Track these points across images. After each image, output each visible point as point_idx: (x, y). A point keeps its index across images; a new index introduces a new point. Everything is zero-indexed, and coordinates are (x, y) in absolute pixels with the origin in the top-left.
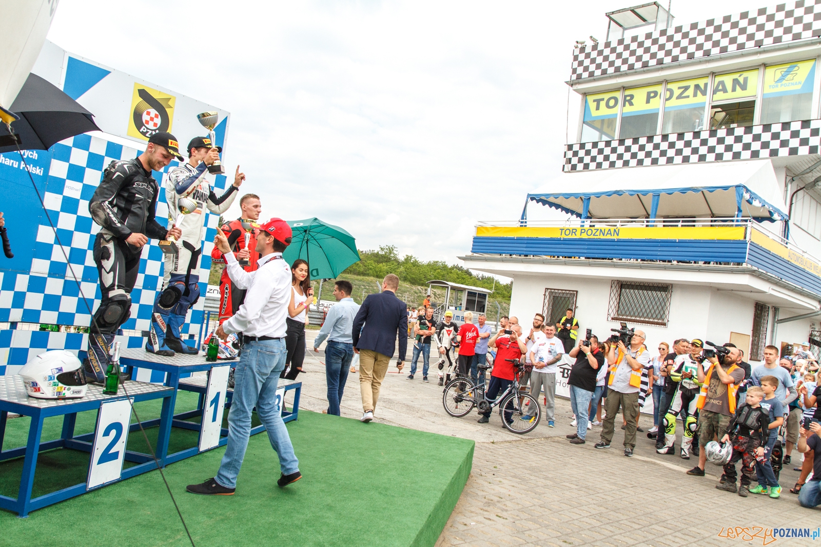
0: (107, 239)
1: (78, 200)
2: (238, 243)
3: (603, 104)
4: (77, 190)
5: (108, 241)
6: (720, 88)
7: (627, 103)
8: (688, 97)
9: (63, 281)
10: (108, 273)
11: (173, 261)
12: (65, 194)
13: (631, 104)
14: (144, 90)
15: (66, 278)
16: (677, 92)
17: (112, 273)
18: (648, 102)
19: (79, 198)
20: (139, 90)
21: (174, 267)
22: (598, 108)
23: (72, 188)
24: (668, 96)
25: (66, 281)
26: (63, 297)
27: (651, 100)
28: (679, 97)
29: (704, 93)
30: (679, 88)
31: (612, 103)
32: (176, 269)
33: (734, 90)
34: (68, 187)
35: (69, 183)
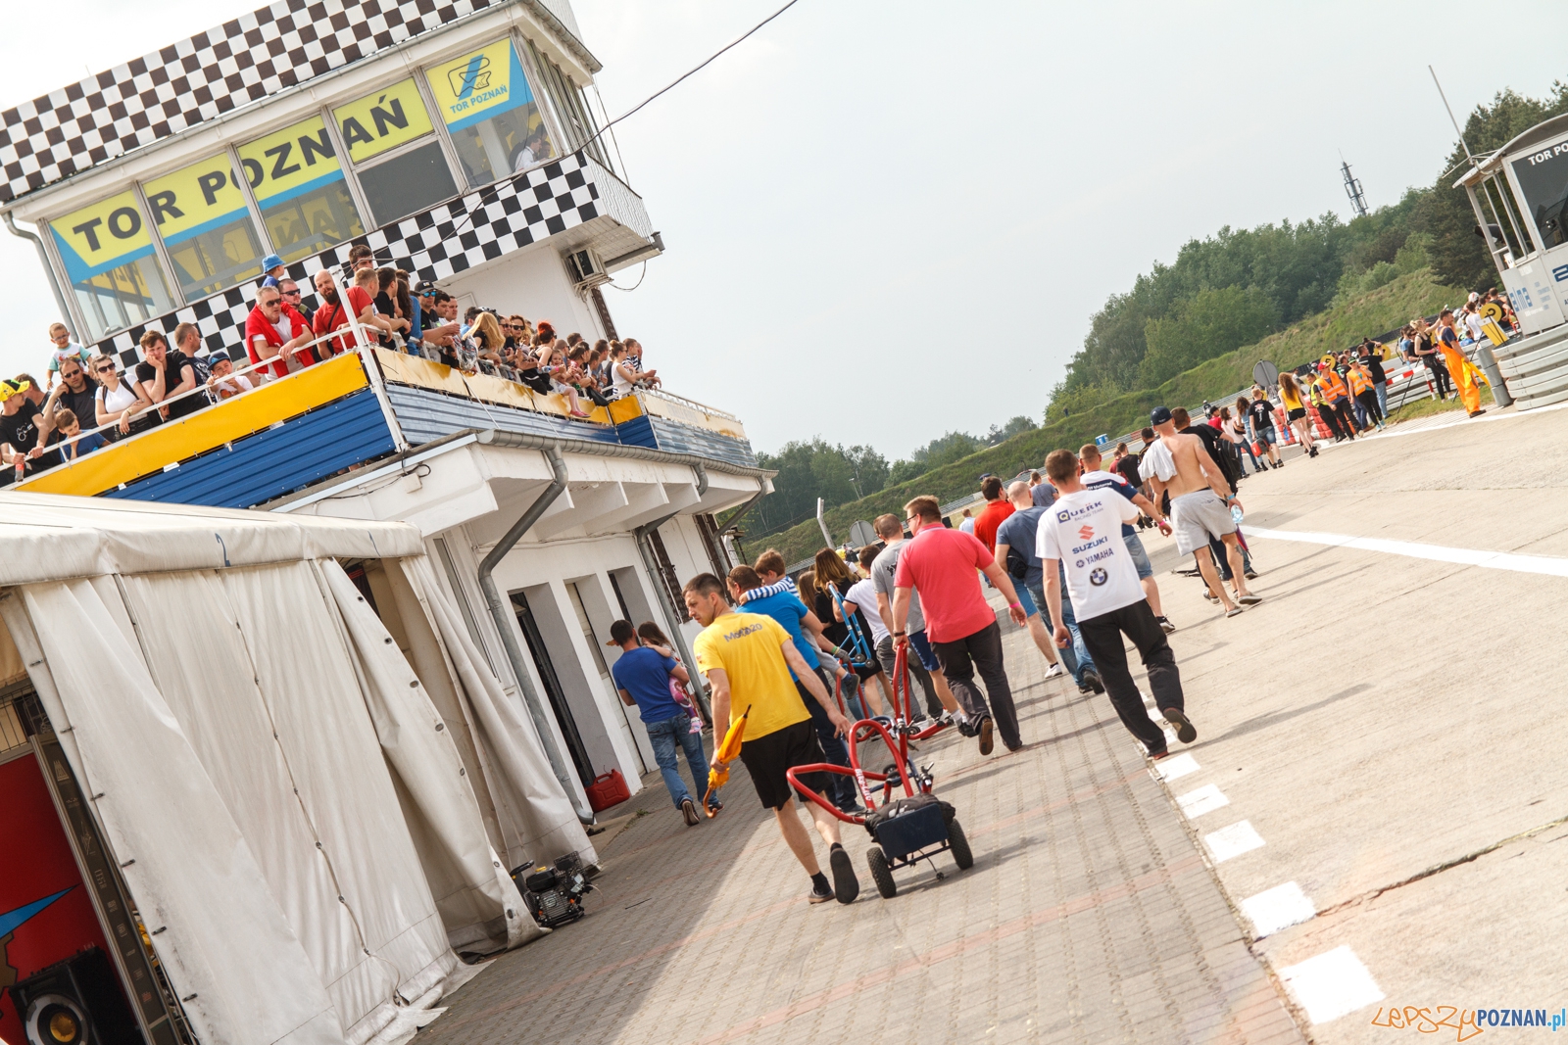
3: (102, 232)
6: (354, 133)
7: (165, 214)
8: (296, 168)
13: (177, 213)
16: (268, 164)
18: (211, 200)
22: (95, 245)
24: (251, 176)
27: (216, 194)
28: (278, 172)
29: (328, 151)
30: (269, 153)
31: (125, 223)
33: (383, 132)
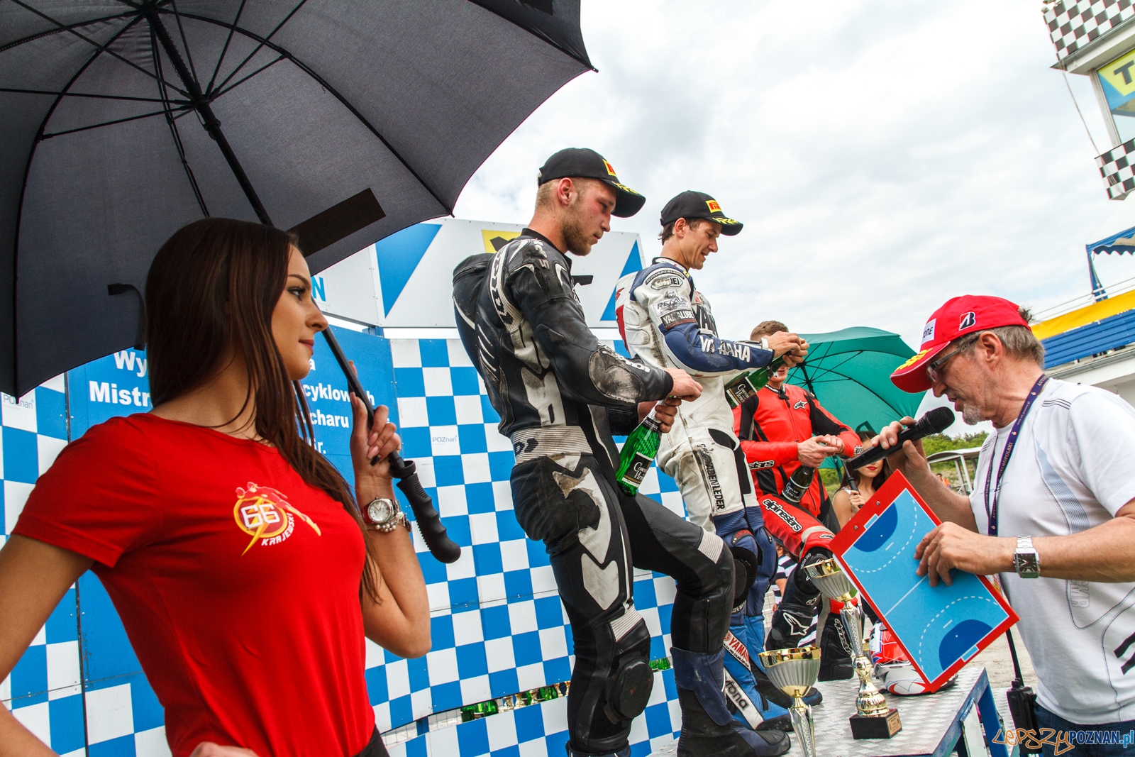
0: (573, 467)
1: (459, 457)
2: (757, 425)
4: (452, 440)
5: (578, 474)
9: (477, 613)
10: (603, 566)
11: (707, 487)
12: (435, 453)
14: (499, 238)
15: (483, 606)
17: (613, 564)
19: (458, 453)
20: (491, 240)
21: (714, 500)
22: (1128, 80)
23: (443, 440)
25: (482, 611)
26: (487, 643)
32: (721, 504)
34: (437, 439)
35: (435, 431)
